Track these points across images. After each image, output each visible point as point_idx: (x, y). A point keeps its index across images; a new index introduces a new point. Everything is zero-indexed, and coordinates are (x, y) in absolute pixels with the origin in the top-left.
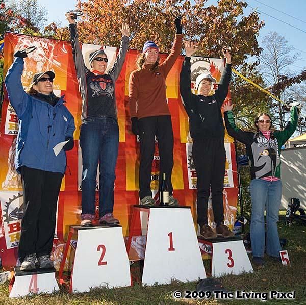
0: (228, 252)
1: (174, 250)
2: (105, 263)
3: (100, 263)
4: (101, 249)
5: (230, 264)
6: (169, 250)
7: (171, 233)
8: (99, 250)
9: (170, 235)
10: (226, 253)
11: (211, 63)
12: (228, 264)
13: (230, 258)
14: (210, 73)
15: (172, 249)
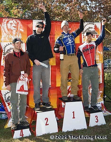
0: (96, 117)
1: (75, 118)
2: (48, 124)
3: (46, 125)
4: (46, 119)
5: (97, 121)
6: (73, 118)
7: (74, 112)
8: (45, 120)
9: (73, 112)
10: (95, 117)
11: (95, 25)
12: (96, 121)
13: (97, 119)
14: (94, 30)
15: (74, 118)
